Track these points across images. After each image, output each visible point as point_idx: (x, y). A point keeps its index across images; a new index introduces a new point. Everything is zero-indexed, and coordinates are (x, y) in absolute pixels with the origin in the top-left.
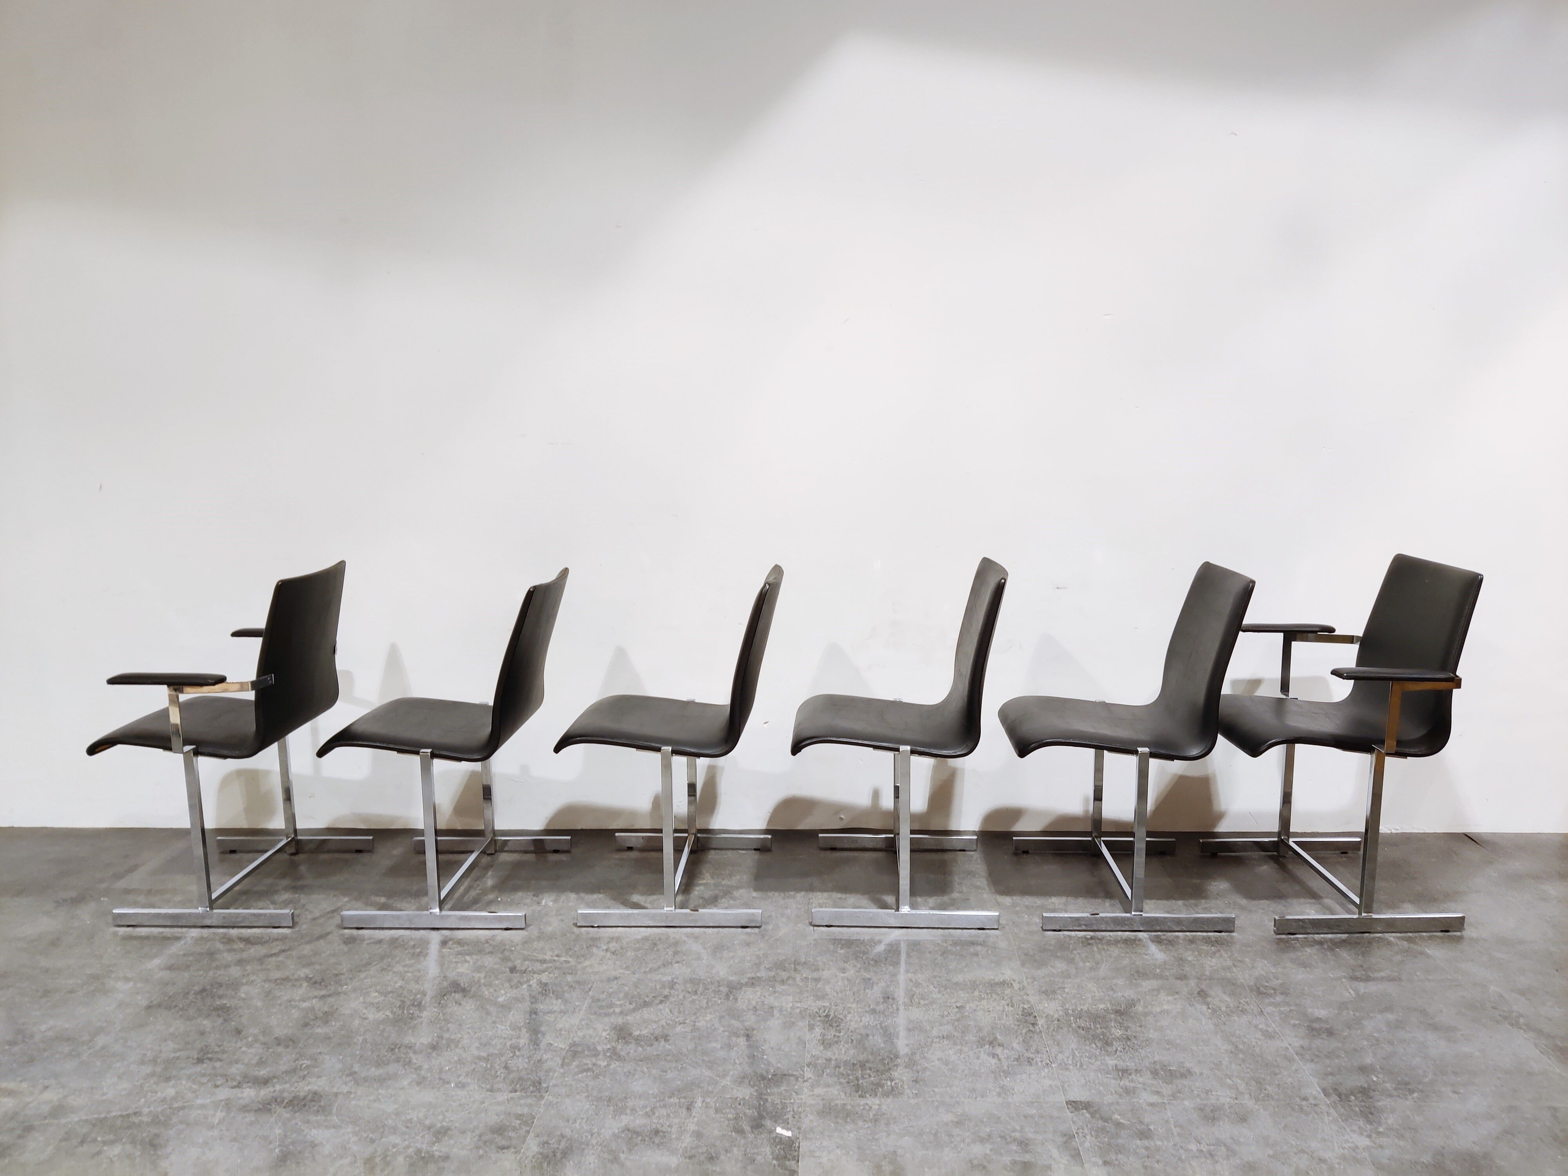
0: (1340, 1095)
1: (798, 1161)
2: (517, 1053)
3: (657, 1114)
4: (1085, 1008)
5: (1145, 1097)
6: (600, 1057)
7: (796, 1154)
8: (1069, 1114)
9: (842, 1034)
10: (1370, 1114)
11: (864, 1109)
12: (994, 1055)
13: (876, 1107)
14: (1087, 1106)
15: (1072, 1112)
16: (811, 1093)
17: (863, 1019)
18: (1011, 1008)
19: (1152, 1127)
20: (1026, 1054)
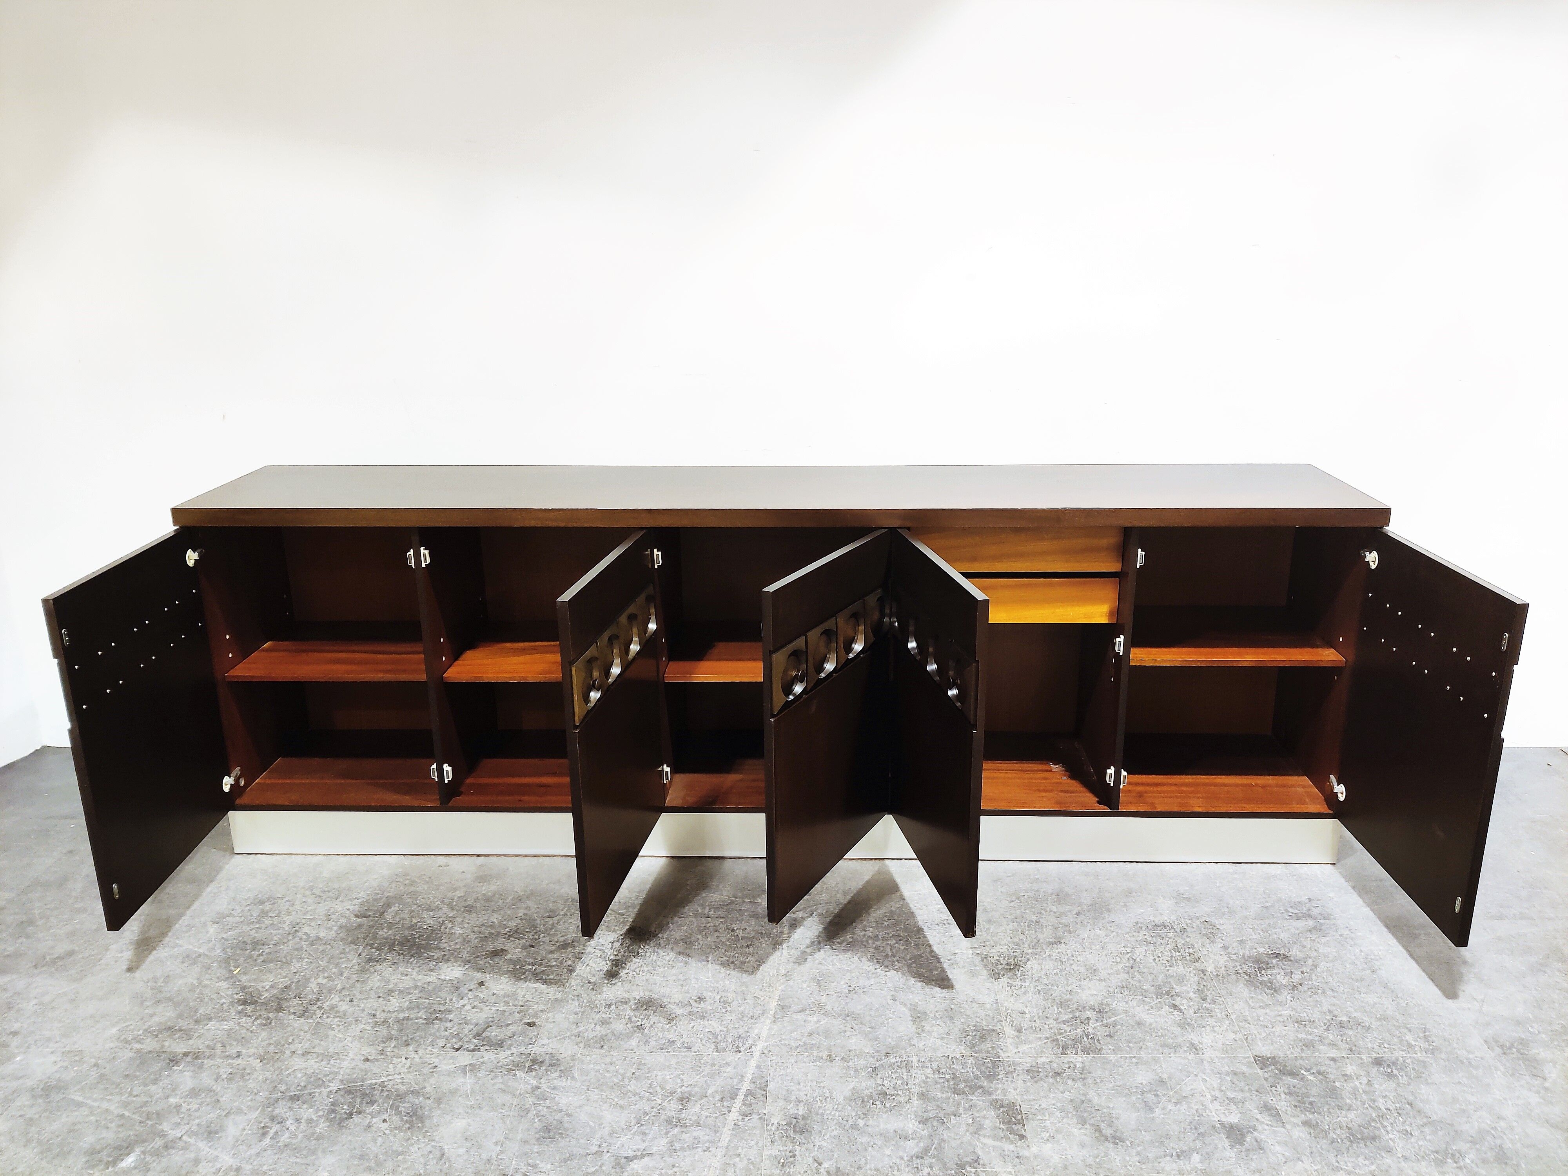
0: (1502, 1047)
1: (1024, 1125)
2: (729, 1009)
3: (879, 1076)
4: (1247, 953)
5: (1325, 1052)
6: (808, 1012)
7: (1020, 1117)
8: (1259, 1070)
9: (1027, 984)
10: (1534, 1067)
11: (1069, 1067)
12: (1175, 1006)
13: (1081, 1065)
14: (1273, 1060)
15: (1261, 1069)
16: (1017, 1051)
17: (1043, 967)
18: (1178, 954)
19: (1337, 1084)
20: (1204, 1005)
